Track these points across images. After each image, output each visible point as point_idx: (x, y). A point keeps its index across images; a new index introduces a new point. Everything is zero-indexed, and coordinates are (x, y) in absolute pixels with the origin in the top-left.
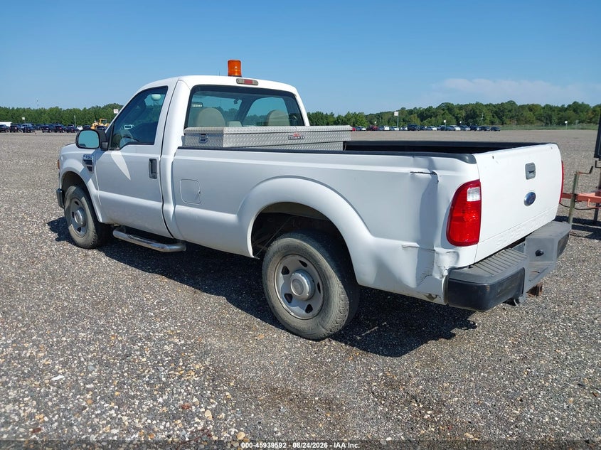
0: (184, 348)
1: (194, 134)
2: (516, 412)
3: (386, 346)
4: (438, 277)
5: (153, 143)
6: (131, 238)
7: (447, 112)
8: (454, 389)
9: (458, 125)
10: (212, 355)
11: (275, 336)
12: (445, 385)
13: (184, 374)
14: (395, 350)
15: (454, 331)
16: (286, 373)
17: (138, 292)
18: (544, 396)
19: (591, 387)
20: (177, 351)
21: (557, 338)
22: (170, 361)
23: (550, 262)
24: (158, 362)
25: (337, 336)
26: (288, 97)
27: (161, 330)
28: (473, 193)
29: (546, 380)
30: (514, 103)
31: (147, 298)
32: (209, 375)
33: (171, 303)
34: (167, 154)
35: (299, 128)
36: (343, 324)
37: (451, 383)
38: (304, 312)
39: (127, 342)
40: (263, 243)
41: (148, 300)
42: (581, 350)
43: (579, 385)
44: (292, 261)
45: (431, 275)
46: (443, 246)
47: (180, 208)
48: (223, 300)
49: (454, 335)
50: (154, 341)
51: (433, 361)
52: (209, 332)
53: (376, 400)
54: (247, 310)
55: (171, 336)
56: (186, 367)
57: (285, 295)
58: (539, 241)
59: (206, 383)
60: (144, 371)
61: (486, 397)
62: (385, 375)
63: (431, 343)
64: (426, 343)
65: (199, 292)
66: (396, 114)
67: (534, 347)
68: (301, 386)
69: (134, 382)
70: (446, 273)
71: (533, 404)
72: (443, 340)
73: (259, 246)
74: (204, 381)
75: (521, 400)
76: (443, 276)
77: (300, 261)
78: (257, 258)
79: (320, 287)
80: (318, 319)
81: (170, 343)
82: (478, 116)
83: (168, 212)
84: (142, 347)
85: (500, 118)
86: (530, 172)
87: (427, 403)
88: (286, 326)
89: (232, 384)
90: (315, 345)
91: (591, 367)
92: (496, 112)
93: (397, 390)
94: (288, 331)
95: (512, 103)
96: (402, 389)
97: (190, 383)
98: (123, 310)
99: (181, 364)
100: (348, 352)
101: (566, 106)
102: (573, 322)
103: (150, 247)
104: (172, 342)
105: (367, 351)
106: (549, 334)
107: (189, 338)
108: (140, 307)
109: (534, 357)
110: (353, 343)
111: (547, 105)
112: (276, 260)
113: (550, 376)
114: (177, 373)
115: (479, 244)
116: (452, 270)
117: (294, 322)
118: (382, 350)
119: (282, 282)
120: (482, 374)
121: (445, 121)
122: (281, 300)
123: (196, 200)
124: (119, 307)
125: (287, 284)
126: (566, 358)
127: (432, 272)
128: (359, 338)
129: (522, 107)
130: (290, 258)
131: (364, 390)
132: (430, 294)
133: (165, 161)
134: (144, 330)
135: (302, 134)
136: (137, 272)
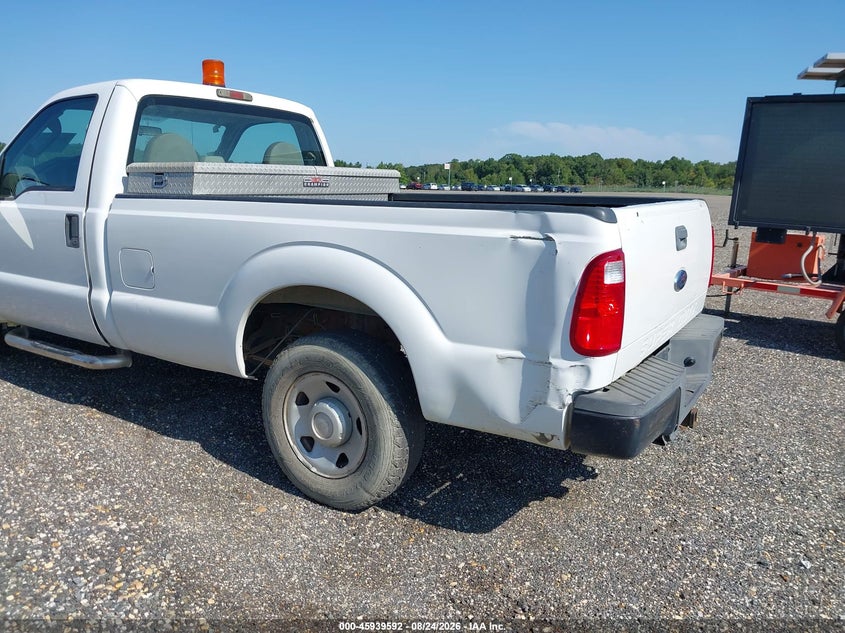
0: (126, 538)
1: (143, 174)
2: (677, 617)
3: (465, 515)
4: (555, 405)
5: (72, 189)
6: (36, 346)
7: (513, 166)
8: (579, 585)
9: (528, 183)
10: (176, 548)
11: (285, 507)
12: (565, 577)
13: (124, 588)
14: (481, 520)
15: (565, 484)
16: (306, 574)
17: (47, 438)
18: (714, 587)
19: (776, 566)
20: (112, 545)
21: (713, 488)
22: (97, 565)
23: (703, 375)
24: (76, 569)
25: (388, 503)
26: (301, 123)
27: (86, 507)
28: (612, 270)
29: (712, 558)
30: (599, 156)
31: (64, 449)
32: (169, 586)
33: (105, 455)
34: (97, 206)
35: (320, 169)
36: (398, 484)
37: (573, 574)
38: (334, 466)
39: (20, 532)
40: (263, 353)
41: (64, 451)
42: (750, 505)
43: (760, 563)
44: (314, 384)
45: (545, 403)
46: (565, 357)
47: (121, 297)
48: (195, 447)
49: (566, 490)
50: (71, 527)
51: (542, 536)
52: (172, 505)
53: (459, 612)
54: (236, 464)
55: (103, 517)
56: (128, 574)
57: (302, 439)
58: (689, 344)
59: (164, 604)
60: (47, 589)
61: (629, 593)
62: (468, 566)
63: (534, 504)
64: (527, 506)
65: (155, 434)
66: (447, 167)
67: (684, 503)
68: (332, 596)
69: (25, 612)
70: (569, 400)
71: (701, 601)
72: (551, 500)
73: (256, 358)
74: (160, 599)
75: (682, 597)
76: (564, 405)
77: (328, 383)
78: (253, 378)
79: (362, 425)
80: (359, 478)
81: (100, 529)
82: (553, 172)
83: (99, 303)
84: (46, 540)
85: (581, 175)
86: (682, 240)
87: (540, 612)
88: (303, 489)
89: (211, 602)
90: (352, 519)
91: (770, 533)
92: (576, 168)
93: (489, 591)
94: (307, 497)
95: (596, 156)
96: (498, 590)
97: (133, 605)
98: (16, 473)
99: (119, 569)
100: (406, 529)
101: (662, 163)
102: (729, 461)
103: (70, 362)
104: (104, 528)
105: (437, 526)
106: (700, 482)
107: (135, 518)
108: (48, 465)
109: (688, 519)
110: (414, 513)
111: (639, 160)
112: (286, 381)
113: (715, 551)
114: (110, 588)
115: (620, 351)
116: (578, 395)
117: (317, 483)
118: (460, 523)
119: (296, 417)
120: (617, 554)
121: (510, 179)
122: (295, 448)
123: (146, 283)
124: (10, 467)
125: (305, 421)
126: (733, 520)
127: (546, 398)
128: (422, 503)
129: (609, 161)
130: (310, 379)
131: (438, 595)
132: (542, 435)
133: (92, 218)
134: (52, 508)
135: (325, 178)
136: (48, 402)
